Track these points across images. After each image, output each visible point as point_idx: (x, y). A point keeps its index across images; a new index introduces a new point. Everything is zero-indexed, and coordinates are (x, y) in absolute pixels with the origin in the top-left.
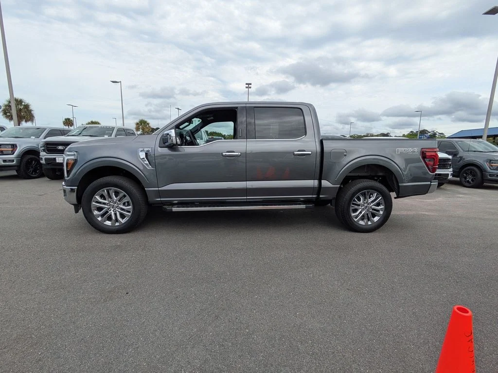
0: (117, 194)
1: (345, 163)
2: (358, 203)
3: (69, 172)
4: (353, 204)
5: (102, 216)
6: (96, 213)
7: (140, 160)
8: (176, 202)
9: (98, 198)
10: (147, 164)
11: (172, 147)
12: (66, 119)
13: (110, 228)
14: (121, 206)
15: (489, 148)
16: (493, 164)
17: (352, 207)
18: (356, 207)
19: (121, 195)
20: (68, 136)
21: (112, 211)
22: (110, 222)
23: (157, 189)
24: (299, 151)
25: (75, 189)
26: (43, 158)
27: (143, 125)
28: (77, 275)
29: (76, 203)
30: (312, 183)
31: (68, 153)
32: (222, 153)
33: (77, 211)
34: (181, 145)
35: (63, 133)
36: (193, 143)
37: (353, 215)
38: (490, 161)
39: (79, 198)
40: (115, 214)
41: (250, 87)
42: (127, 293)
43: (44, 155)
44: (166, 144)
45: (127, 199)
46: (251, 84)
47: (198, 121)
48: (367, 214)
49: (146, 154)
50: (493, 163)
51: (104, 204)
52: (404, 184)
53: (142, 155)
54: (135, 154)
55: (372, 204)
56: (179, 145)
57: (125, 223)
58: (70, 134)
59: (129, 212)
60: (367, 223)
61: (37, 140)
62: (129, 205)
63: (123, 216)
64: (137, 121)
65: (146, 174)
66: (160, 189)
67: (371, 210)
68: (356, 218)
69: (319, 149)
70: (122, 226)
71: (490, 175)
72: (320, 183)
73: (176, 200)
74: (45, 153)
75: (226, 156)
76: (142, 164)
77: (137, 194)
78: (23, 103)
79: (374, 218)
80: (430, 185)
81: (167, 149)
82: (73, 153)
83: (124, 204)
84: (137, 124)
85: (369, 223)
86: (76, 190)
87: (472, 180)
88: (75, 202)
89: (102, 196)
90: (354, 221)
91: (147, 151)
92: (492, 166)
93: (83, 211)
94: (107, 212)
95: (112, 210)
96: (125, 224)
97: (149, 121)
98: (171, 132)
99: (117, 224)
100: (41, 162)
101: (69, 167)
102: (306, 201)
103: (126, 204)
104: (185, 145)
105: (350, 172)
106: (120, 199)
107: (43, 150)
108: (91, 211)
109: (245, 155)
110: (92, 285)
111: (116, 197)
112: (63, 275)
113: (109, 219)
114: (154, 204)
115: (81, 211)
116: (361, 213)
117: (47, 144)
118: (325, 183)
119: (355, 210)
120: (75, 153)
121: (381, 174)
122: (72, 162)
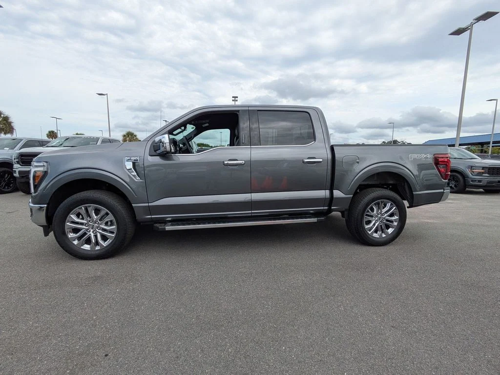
0: (97, 212)
1: (358, 171)
2: (372, 214)
3: (36, 187)
4: (367, 215)
5: (79, 238)
6: (71, 235)
7: (127, 171)
8: (170, 219)
9: (74, 217)
10: (134, 176)
11: (165, 155)
12: (50, 132)
13: (89, 253)
14: (103, 226)
15: (466, 155)
16: (474, 171)
17: (366, 219)
18: (370, 219)
19: (102, 213)
20: (47, 147)
21: (91, 233)
22: (89, 246)
23: (147, 204)
24: (309, 158)
25: (43, 207)
26: (17, 171)
27: (130, 137)
28: (36, 327)
29: (46, 224)
30: (323, 193)
31: (36, 164)
32: (223, 162)
33: (46, 234)
34: (175, 153)
35: (42, 143)
36: (188, 151)
37: (367, 227)
38: (471, 167)
39: (49, 218)
40: (96, 236)
41: (237, 101)
42: (106, 355)
43: (18, 168)
44: (158, 152)
45: (111, 217)
46: (237, 97)
47: (192, 128)
48: (381, 226)
49: (134, 164)
50: (474, 169)
51: (82, 224)
52: (418, 193)
53: (129, 165)
54: (120, 164)
55: (386, 215)
56: (173, 153)
57: (106, 247)
58: (49, 144)
59: (112, 233)
60: (381, 235)
61: (11, 151)
62: (112, 224)
63: (104, 238)
64: (125, 133)
65: (134, 187)
66: (150, 204)
67: (385, 221)
68: (370, 230)
69: (330, 156)
70: (104, 250)
71: (472, 181)
72: (332, 193)
73: (169, 217)
74: (19, 166)
75: (228, 165)
76: (129, 176)
77: (123, 211)
78: (2, 115)
79: (388, 229)
80: (443, 192)
81: (158, 157)
82: (42, 164)
83: (106, 224)
84: (124, 136)
85: (384, 235)
86: (45, 209)
87: (455, 186)
88: (44, 222)
89: (78, 215)
90: (368, 233)
91: (135, 160)
92: (473, 172)
93: (54, 233)
94: (85, 234)
95: (92, 231)
96: (106, 249)
97: (135, 133)
98: (163, 137)
99: (98, 248)
100: (15, 175)
101: (37, 181)
102: (316, 214)
103: (109, 223)
104: (180, 153)
105: (363, 181)
106: (102, 217)
107: (17, 162)
108: (64, 233)
109: (250, 163)
110: (56, 344)
111: (97, 215)
112: (15, 329)
113: (88, 241)
114: (142, 222)
115: (52, 234)
116: (374, 225)
117: (22, 156)
118: (337, 193)
119: (369, 222)
120: (45, 164)
121: (391, 182)
122: (42, 174)
